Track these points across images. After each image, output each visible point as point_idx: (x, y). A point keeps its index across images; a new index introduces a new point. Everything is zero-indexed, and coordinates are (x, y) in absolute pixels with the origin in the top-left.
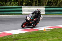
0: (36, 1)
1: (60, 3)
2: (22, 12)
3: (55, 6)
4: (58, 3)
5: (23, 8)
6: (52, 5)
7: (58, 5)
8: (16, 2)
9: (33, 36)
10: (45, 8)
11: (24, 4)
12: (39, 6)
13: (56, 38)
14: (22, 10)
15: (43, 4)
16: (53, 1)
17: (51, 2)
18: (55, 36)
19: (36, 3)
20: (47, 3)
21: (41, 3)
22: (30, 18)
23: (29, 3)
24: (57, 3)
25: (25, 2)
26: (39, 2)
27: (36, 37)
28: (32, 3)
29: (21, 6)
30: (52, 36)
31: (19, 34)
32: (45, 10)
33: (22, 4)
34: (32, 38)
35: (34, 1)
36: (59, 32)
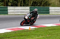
0: (21, 2)
1: (44, 3)
2: (8, 12)
3: (40, 6)
4: (43, 3)
5: (8, 8)
6: (36, 5)
7: (42, 5)
8: (2, 3)
9: (19, 35)
10: (30, 8)
11: (10, 4)
12: (24, 6)
13: (41, 37)
14: (7, 10)
15: (28, 4)
16: (38, 1)
17: (35, 3)
18: (40, 35)
19: (21, 4)
20: (32, 4)
21: (26, 4)
22: (28, 17)
23: (15, 3)
24: (41, 4)
25: (11, 2)
26: (24, 3)
27: (21, 36)
28: (18, 3)
29: (6, 6)
30: (37, 35)
31: (5, 33)
32: (30, 10)
33: (8, 4)
34: (17, 37)
35: (19, 2)
36: (44, 31)
